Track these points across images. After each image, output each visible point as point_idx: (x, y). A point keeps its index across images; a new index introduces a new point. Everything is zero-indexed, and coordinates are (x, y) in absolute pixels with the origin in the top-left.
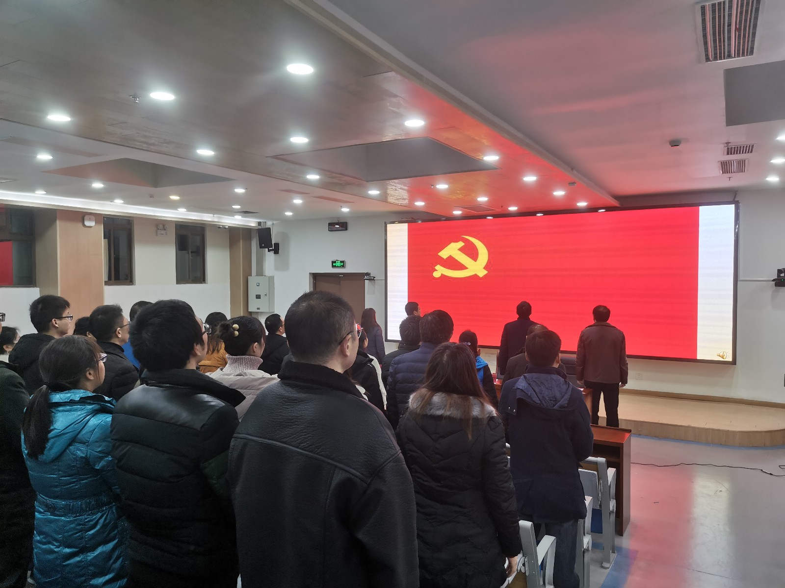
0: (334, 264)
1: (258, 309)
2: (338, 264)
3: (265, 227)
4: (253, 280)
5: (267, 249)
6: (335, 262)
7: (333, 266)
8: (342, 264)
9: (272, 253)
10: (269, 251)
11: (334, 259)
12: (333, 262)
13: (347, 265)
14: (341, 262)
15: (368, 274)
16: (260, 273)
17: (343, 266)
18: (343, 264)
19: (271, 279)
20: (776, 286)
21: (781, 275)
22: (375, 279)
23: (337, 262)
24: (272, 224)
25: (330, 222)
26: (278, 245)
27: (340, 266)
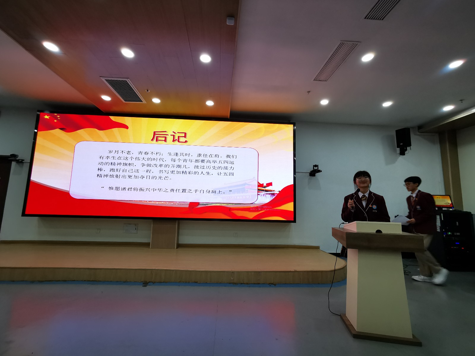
15: (14, 156)
20: (310, 176)
21: (315, 168)
22: (23, 161)
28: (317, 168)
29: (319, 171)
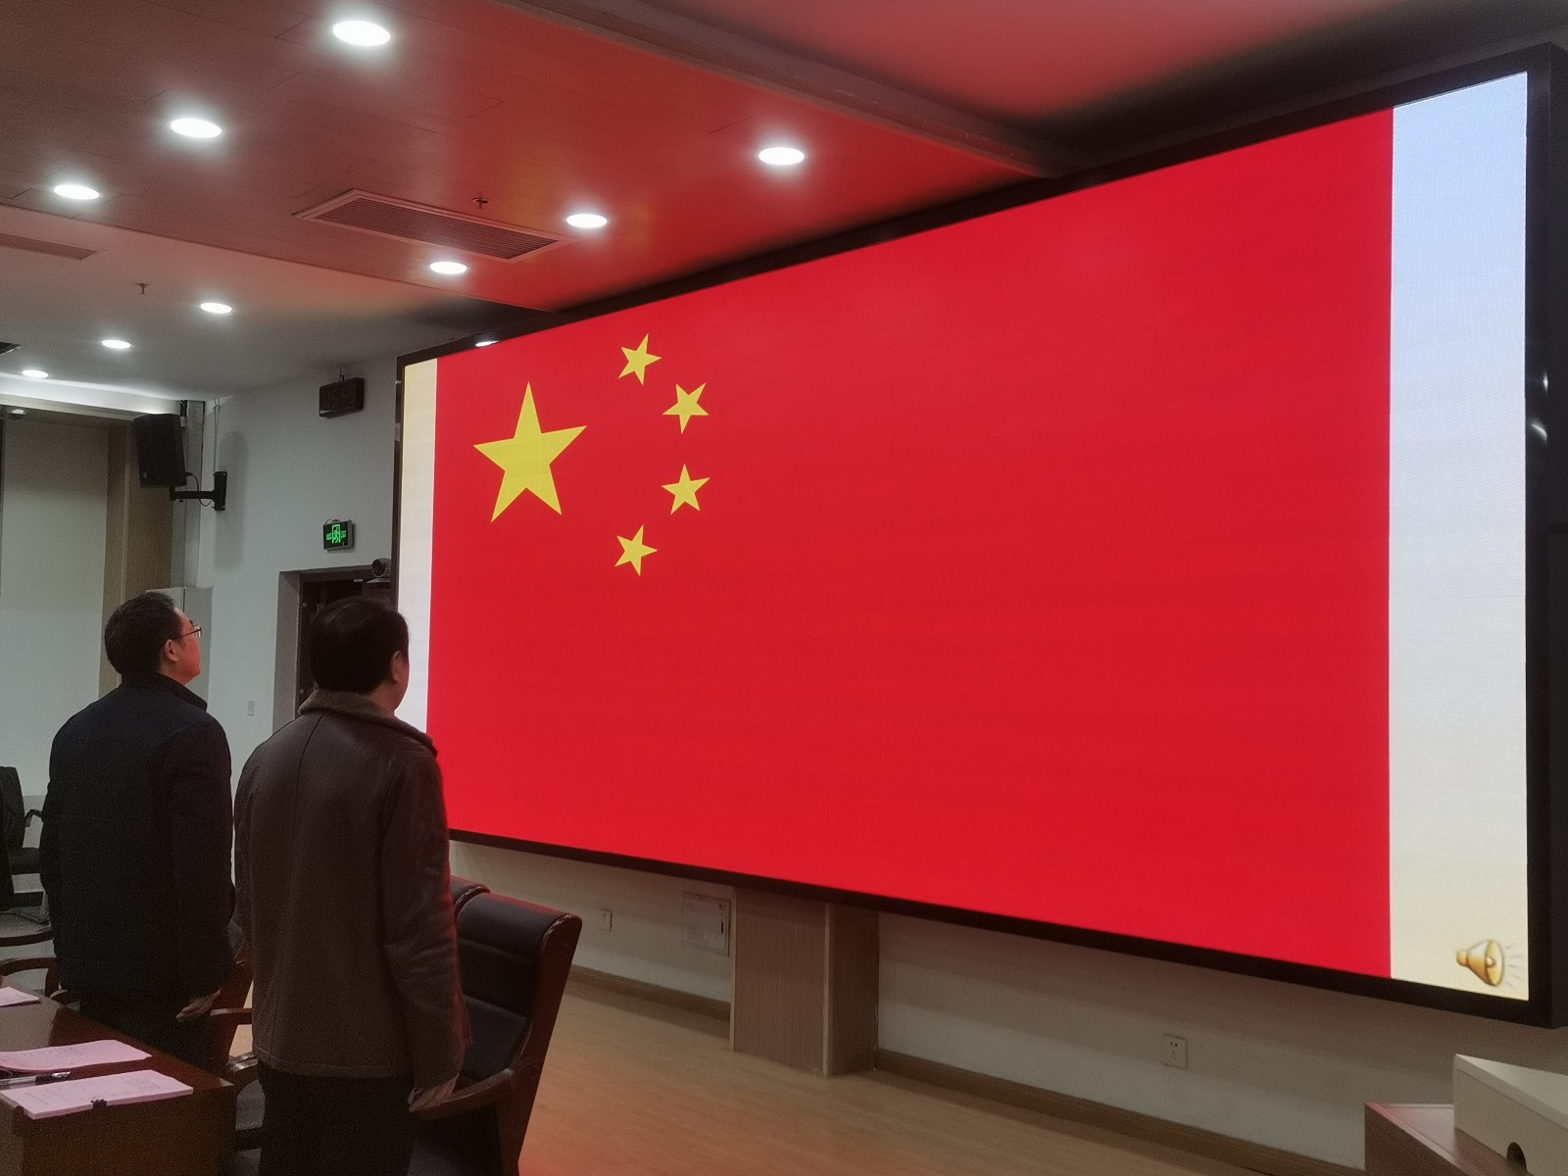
0: (328, 537)
2: (336, 535)
3: (189, 417)
6: (329, 529)
7: (328, 545)
8: (345, 534)
10: (174, 496)
11: (330, 518)
12: (327, 529)
13: (360, 536)
14: (345, 526)
15: (380, 566)
17: (347, 543)
18: (348, 536)
23: (335, 529)
24: (218, 408)
25: (325, 383)
26: (225, 477)
27: (340, 544)
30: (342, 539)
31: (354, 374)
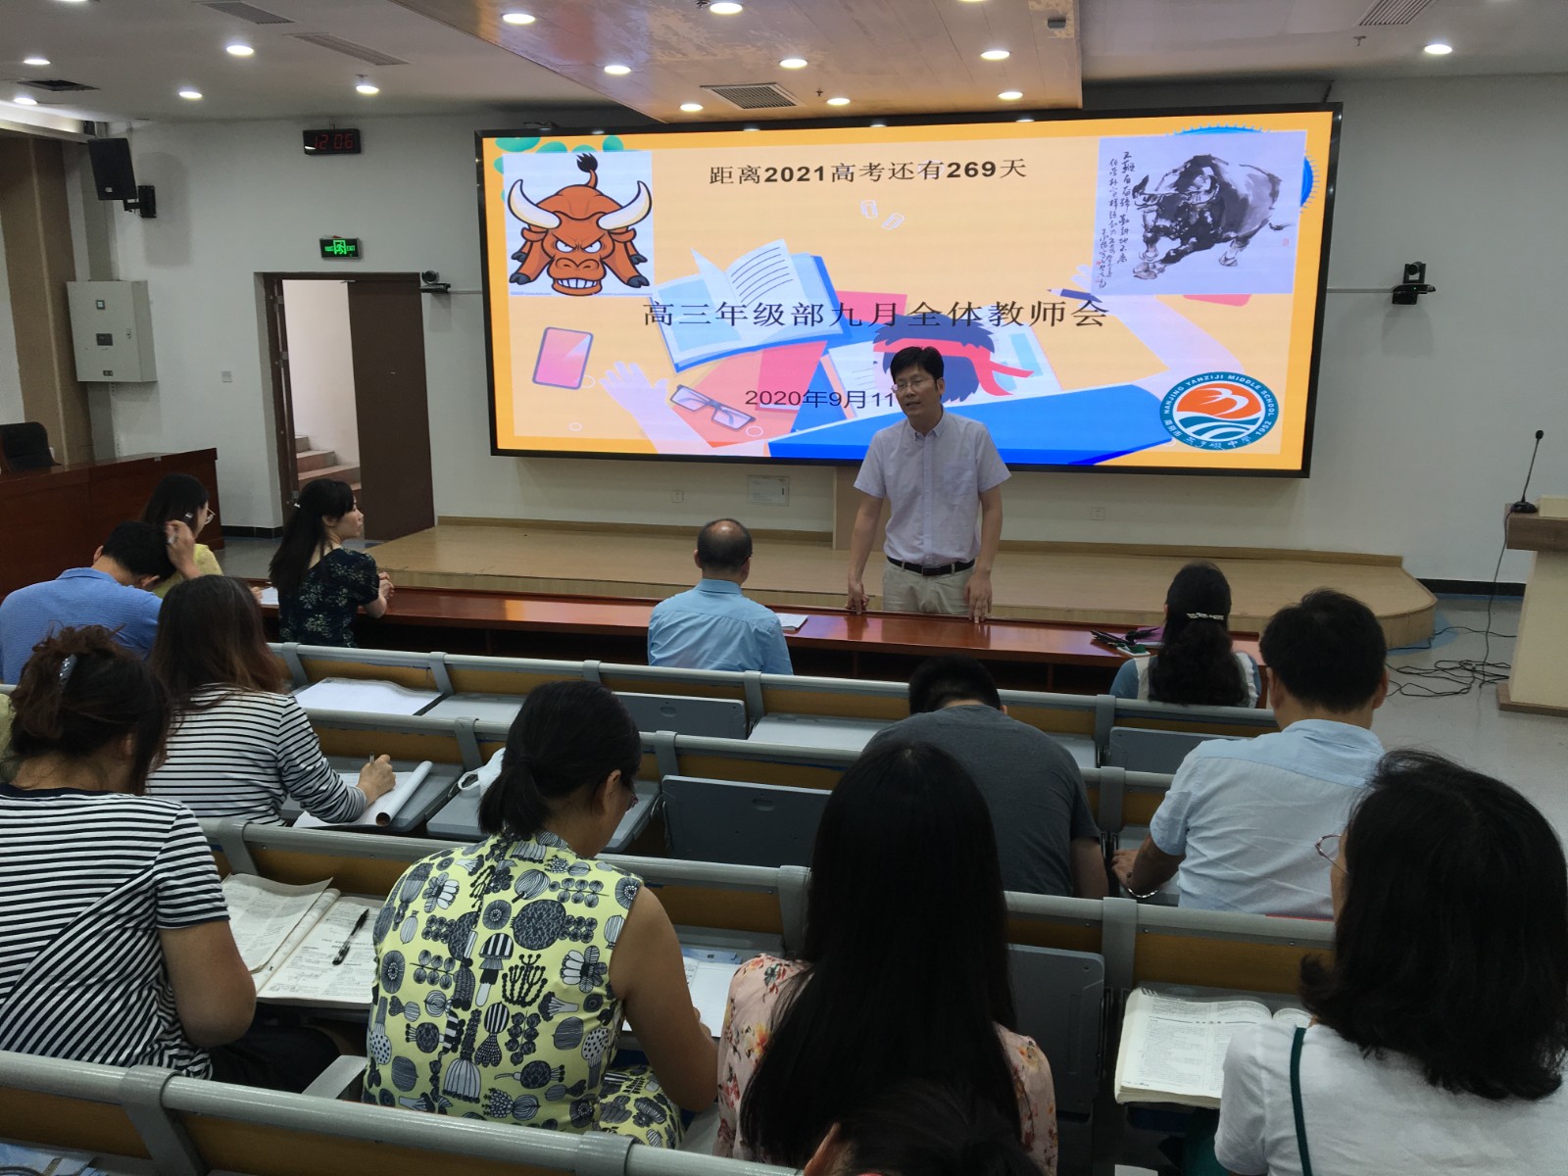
0: (328, 249)
1: (108, 373)
2: (340, 248)
3: (105, 137)
4: (83, 292)
5: (119, 204)
6: (329, 243)
7: (326, 255)
8: (352, 248)
9: (134, 216)
10: (128, 207)
11: (328, 234)
12: (325, 243)
13: (367, 250)
14: (350, 242)
15: (430, 276)
16: (103, 270)
17: (355, 255)
18: (355, 249)
19: (140, 288)
20: (1394, 302)
21: (1412, 278)
22: (449, 290)
23: (337, 243)
24: (130, 130)
25: (308, 128)
26: (153, 191)
27: (343, 255)
28: (1416, 277)
29: (1424, 289)
30: (349, 252)
31: (345, 125)
